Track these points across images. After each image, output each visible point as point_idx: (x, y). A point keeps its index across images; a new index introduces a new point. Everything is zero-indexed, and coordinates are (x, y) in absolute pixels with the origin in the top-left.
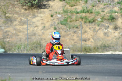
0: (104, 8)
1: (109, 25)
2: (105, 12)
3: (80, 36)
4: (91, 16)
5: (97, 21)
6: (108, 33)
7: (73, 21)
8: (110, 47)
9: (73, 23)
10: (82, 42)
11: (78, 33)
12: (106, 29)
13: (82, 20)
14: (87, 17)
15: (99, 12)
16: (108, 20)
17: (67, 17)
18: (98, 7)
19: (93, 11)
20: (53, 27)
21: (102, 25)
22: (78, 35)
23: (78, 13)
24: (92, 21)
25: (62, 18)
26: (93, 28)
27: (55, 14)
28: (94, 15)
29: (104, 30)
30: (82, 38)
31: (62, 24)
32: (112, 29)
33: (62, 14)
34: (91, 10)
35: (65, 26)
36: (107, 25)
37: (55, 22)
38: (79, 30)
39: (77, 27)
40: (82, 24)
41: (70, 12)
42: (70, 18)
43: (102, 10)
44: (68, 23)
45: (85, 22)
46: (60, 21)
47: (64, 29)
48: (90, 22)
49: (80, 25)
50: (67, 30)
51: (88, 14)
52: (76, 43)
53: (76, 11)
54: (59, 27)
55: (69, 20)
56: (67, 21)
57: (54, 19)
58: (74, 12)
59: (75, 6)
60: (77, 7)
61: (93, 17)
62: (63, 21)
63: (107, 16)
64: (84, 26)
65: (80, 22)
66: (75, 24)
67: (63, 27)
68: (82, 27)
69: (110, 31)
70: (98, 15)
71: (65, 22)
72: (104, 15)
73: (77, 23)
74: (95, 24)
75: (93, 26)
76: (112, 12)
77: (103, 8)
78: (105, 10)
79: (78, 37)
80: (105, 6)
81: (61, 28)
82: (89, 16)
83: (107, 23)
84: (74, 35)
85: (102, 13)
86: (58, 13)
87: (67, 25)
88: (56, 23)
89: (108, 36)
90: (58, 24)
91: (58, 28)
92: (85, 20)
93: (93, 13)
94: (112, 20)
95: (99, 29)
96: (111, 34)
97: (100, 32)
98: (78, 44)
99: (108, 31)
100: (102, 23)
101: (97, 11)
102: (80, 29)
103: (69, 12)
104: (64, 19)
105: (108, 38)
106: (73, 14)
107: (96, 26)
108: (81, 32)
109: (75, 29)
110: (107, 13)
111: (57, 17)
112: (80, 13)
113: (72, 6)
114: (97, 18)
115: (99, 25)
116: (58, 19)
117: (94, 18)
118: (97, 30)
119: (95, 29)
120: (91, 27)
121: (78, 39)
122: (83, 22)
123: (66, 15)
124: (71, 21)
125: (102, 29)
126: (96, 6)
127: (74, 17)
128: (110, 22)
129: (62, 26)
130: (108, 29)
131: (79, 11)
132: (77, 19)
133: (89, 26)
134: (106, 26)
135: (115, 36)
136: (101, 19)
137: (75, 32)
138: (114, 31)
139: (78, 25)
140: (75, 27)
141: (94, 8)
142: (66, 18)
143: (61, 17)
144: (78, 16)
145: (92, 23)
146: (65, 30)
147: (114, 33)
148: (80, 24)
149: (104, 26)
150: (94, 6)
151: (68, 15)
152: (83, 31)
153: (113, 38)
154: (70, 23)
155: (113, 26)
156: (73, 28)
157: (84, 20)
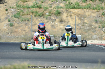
0: (52, 4)
1: (55, 19)
2: (52, 7)
3: (31, 27)
4: (40, 10)
5: (45, 15)
6: (55, 25)
7: (25, 14)
8: (57, 37)
9: (25, 16)
10: (33, 33)
11: (29, 25)
12: (53, 22)
13: (33, 14)
14: (37, 12)
15: (47, 7)
16: (55, 14)
17: (20, 11)
18: (46, 3)
19: (42, 6)
20: (8, 19)
21: (50, 18)
22: (29, 26)
23: (29, 8)
24: (42, 15)
25: (16, 12)
26: (42, 21)
27: (9, 8)
28: (43, 10)
29: (52, 23)
30: (33, 29)
31: (15, 17)
32: (58, 22)
33: (15, 8)
34: (40, 5)
35: (18, 19)
36: (54, 18)
37: (9, 15)
38: (30, 23)
39: (28, 20)
40: (32, 17)
41: (23, 7)
42: (22, 12)
43: (50, 6)
44: (20, 16)
45: (35, 16)
46: (13, 15)
47: (17, 21)
48: (39, 16)
49: (31, 19)
50: (20, 22)
51: (38, 9)
52: (27, 34)
53: (27, 7)
54: (13, 20)
55: (21, 14)
56: (20, 15)
57: (8, 13)
58: (26, 7)
59: (26, 2)
60: (29, 3)
61: (42, 11)
62: (16, 14)
63: (54, 11)
64: (34, 19)
65: (31, 15)
66: (26, 17)
67: (16, 20)
68: (32, 20)
69: (57, 23)
70: (46, 10)
71: (18, 16)
72: (52, 10)
73: (28, 17)
74: (44, 18)
75: (42, 19)
76: (58, 7)
77: (50, 4)
78: (52, 6)
79: (29, 28)
80: (52, 3)
81: (15, 20)
82: (39, 10)
83: (54, 17)
84: (25, 27)
85: (49, 8)
86: (12, 8)
87: (19, 18)
88: (11, 16)
89: (54, 28)
90: (12, 17)
91: (11, 21)
92: (36, 14)
93: (43, 8)
94: (59, 15)
95: (47, 22)
96: (57, 26)
97: (48, 24)
98: (29, 34)
99: (54, 23)
100: (50, 17)
101: (45, 7)
102: (31, 21)
103: (21, 7)
104: (17, 12)
105: (54, 30)
106: (25, 9)
107: (44, 19)
108: (32, 24)
109: (27, 22)
110: (54, 9)
111: (11, 11)
112: (31, 8)
113: (24, 2)
114: (45, 12)
115: (47, 19)
116: (12, 13)
117: (43, 13)
118: (45, 22)
119: (44, 22)
120: (40, 20)
121: (29, 30)
122: (33, 16)
123: (19, 9)
124: (23, 15)
125: (50, 22)
126: (44, 2)
127: (26, 12)
128: (56, 16)
129: (15, 18)
130: (55, 22)
131: (30, 6)
132: (28, 13)
133: (38, 19)
134: (53, 20)
135: (61, 28)
136: (49, 13)
137: (26, 24)
138: (60, 24)
139: (29, 18)
140: (26, 20)
141: (43, 4)
142: (18, 12)
143: (14, 11)
144: (29, 10)
145: (41, 16)
146: (18, 23)
147: (60, 25)
148: (31, 17)
149: (51, 19)
150: (43, 3)
151: (20, 10)
152: (33, 24)
153: (59, 30)
154: (22, 16)
155: (59, 20)
156: (25, 20)
157: (34, 14)
